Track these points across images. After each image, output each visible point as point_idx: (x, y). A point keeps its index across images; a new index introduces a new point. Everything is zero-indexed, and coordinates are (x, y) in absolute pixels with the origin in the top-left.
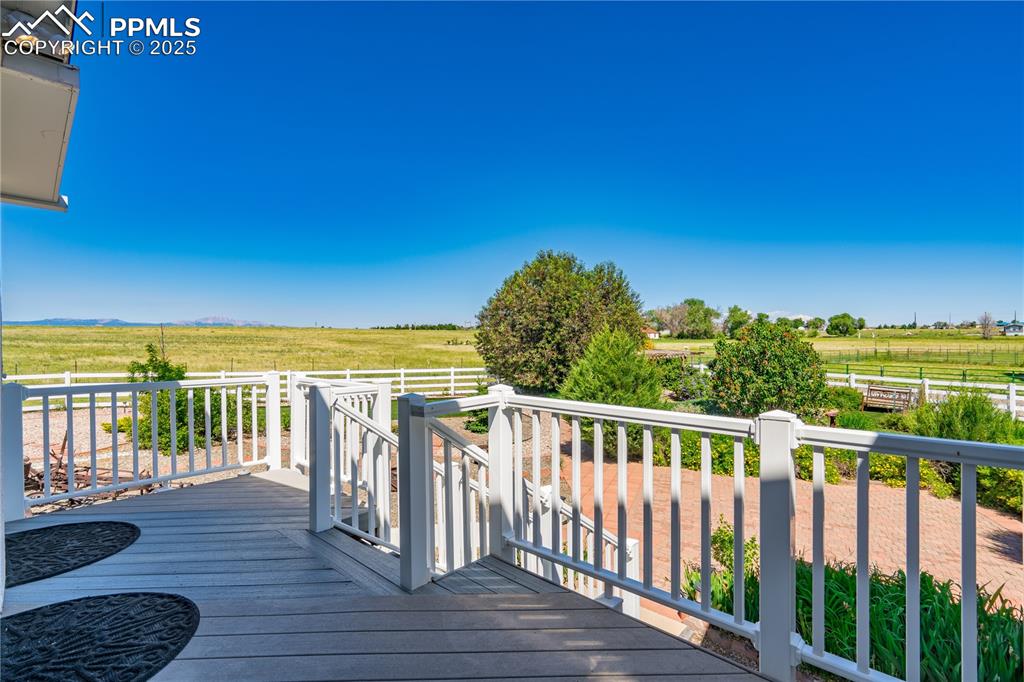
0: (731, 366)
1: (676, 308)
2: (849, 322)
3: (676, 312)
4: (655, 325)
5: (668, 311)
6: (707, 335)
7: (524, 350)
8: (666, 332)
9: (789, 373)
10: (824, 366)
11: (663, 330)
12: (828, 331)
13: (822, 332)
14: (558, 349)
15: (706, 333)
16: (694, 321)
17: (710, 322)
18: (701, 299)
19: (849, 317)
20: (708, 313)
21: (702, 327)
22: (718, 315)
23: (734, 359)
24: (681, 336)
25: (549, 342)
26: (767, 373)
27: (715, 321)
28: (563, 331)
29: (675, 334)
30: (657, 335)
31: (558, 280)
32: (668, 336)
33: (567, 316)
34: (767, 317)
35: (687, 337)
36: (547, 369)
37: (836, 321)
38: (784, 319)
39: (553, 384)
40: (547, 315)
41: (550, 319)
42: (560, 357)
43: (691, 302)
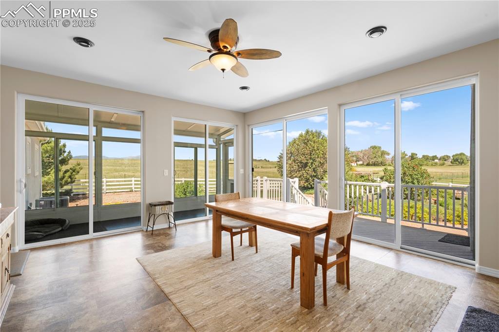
0: (390, 178)
1: (366, 151)
2: (464, 157)
3: (366, 153)
4: (355, 159)
5: (361, 152)
6: (382, 164)
7: (299, 171)
8: (361, 163)
9: (415, 181)
10: (432, 179)
11: (359, 161)
12: (451, 162)
13: (448, 163)
14: (314, 171)
15: (382, 163)
16: (375, 157)
17: (384, 157)
18: (379, 146)
19: (464, 154)
20: (383, 153)
21: (380, 160)
22: (388, 154)
23: (392, 176)
24: (368, 165)
25: (310, 168)
26: (406, 182)
27: (387, 157)
28: (317, 163)
29: (365, 164)
30: (356, 164)
31: (314, 142)
32: (361, 165)
33: (318, 157)
34: (416, 155)
35: (372, 165)
36: (309, 179)
37: (457, 157)
38: (427, 156)
39: (311, 185)
40: (309, 157)
41: (311, 158)
42: (315, 174)
43: (374, 147)
